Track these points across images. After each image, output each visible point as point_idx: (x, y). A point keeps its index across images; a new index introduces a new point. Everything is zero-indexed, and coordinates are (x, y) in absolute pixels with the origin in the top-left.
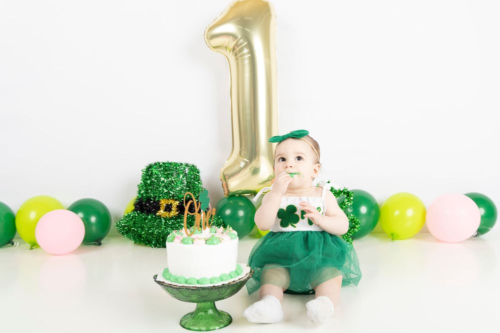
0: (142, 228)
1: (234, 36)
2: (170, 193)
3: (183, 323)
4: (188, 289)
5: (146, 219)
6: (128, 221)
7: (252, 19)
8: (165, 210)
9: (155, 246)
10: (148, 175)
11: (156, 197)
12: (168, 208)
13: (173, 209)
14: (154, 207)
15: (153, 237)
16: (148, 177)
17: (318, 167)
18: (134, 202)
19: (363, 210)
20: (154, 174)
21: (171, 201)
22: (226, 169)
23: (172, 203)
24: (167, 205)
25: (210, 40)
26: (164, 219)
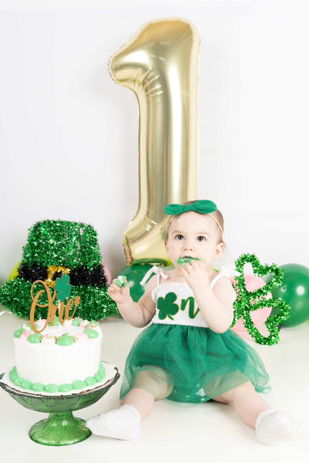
1: (144, 68)
2: (60, 259)
4: (30, 397)
6: (10, 290)
7: (168, 43)
8: (54, 279)
11: (44, 262)
14: (41, 275)
16: (35, 238)
17: (220, 247)
18: (18, 267)
20: (42, 234)
21: (60, 269)
22: (129, 232)
23: (63, 270)
24: (56, 272)
25: (115, 72)
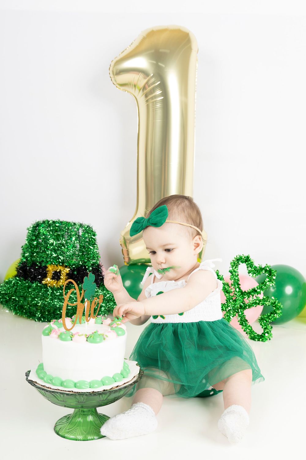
0: (25, 298)
1: (145, 73)
2: (59, 258)
3: (58, 429)
4: (62, 394)
5: (29, 287)
6: (8, 289)
7: (167, 51)
8: (53, 278)
9: (39, 319)
10: (34, 235)
11: (43, 261)
12: (57, 276)
13: (62, 277)
14: (40, 274)
15: (37, 309)
16: (34, 238)
17: (198, 240)
18: (17, 266)
19: (289, 290)
20: (41, 234)
21: (60, 268)
23: (62, 270)
24: (56, 272)
25: (115, 76)
26: (51, 288)
